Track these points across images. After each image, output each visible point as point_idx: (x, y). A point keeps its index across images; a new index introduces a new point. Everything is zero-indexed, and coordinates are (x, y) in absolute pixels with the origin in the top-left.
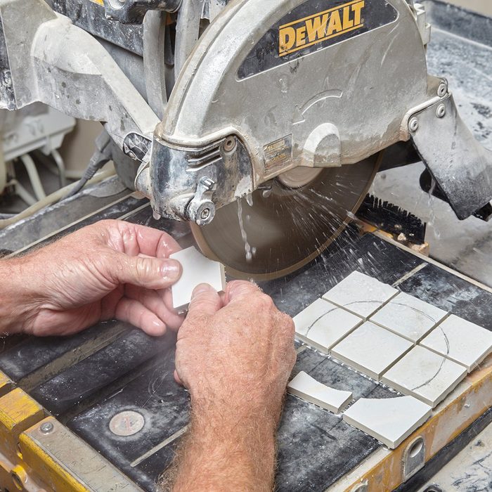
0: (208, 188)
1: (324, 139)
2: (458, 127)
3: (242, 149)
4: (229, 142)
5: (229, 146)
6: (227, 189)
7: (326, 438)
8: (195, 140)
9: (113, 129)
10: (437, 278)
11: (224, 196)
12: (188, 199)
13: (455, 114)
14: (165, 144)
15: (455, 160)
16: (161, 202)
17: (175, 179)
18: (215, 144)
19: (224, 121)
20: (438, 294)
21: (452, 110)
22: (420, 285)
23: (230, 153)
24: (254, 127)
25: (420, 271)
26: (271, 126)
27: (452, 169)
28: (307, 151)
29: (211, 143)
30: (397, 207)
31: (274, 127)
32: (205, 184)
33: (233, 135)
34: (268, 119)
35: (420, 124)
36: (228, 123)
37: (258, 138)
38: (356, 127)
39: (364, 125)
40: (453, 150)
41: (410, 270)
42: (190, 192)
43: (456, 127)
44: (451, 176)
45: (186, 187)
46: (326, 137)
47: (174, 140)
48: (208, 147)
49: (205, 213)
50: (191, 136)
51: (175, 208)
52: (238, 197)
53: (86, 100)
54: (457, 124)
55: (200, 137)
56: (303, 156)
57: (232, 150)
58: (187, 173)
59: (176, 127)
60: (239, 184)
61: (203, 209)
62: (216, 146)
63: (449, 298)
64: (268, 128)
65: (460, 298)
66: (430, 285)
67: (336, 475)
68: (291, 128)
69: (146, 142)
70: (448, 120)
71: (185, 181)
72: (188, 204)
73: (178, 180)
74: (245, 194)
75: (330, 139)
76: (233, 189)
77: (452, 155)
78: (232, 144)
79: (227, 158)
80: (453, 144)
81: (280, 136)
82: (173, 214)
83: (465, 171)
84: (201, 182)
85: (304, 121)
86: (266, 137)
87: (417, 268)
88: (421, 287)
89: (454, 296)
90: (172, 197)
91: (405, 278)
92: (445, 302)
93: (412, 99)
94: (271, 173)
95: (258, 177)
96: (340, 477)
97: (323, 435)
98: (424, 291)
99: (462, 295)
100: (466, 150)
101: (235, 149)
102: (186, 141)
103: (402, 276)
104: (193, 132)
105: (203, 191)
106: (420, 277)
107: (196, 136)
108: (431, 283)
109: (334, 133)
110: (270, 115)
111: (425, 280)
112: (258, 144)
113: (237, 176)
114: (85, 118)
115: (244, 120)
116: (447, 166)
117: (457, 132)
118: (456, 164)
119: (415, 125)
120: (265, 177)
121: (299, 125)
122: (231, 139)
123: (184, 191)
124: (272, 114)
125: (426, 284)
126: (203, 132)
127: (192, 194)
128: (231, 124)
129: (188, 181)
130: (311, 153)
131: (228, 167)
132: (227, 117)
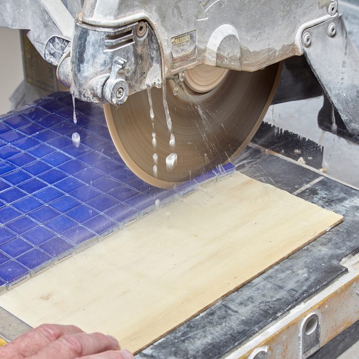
0: (121, 67)
1: (225, 38)
2: (348, 47)
3: (152, 36)
4: (141, 28)
5: (141, 32)
6: (139, 75)
7: (230, 312)
8: (112, 21)
9: (36, 36)
10: (332, 189)
11: (136, 82)
12: (105, 79)
13: (345, 35)
14: (85, 26)
15: (346, 78)
16: (80, 85)
17: (94, 60)
18: (129, 26)
19: (137, 6)
20: (333, 201)
21: (342, 30)
22: (317, 194)
23: (142, 39)
24: (163, 17)
25: (317, 183)
26: (178, 19)
27: (343, 86)
28: (210, 50)
29: (126, 25)
30: (297, 135)
31: (180, 20)
32: (119, 64)
33: (144, 20)
34: (176, 11)
35: (313, 39)
36: (141, 9)
37: (167, 30)
38: (254, 33)
39: (262, 33)
40: (344, 69)
41: (308, 183)
42: (106, 73)
43: (346, 47)
44: (343, 93)
45: (103, 68)
46: (227, 37)
47: (93, 21)
48: (123, 28)
49: (120, 92)
50: (108, 17)
51: (92, 89)
52: (148, 86)
53: (12, 8)
54: (347, 44)
55: (117, 19)
56: (206, 54)
57: (143, 36)
58: (104, 53)
59: (95, 10)
60: (149, 72)
61: (118, 89)
62: (129, 30)
63: (342, 204)
64: (175, 20)
65: (352, 204)
66: (326, 194)
67: (238, 340)
68: (196, 23)
69: (66, 43)
70: (339, 39)
71: (102, 62)
72: (104, 84)
73: (96, 60)
74: (155, 83)
75: (230, 40)
76: (144, 76)
77: (343, 73)
78: (143, 29)
79: (139, 44)
80: (344, 63)
81: (186, 31)
82: (91, 96)
83: (355, 90)
84: (115, 62)
85: (207, 18)
86: (174, 29)
87: (314, 181)
88: (317, 196)
89: (347, 202)
90: (90, 79)
91: (303, 189)
92: (339, 207)
93: (305, 14)
94: (178, 67)
95: (166, 69)
96: (242, 342)
97: (227, 310)
98: (320, 199)
99: (355, 201)
100: (356, 70)
101: (146, 35)
102: (104, 22)
103: (300, 188)
104: (110, 14)
105: (117, 70)
106: (317, 188)
107: (112, 18)
108: (327, 193)
109: (234, 34)
110: (177, 7)
111: (321, 190)
112: (166, 34)
113: (148, 63)
114: (10, 26)
115: (154, 8)
116: (338, 83)
117: (347, 52)
118: (347, 82)
119: (308, 40)
120: (173, 71)
121: (202, 22)
122: (143, 24)
123: (101, 71)
124: (179, 7)
125: (322, 193)
126: (118, 14)
127: (108, 75)
128: (143, 10)
129: (105, 61)
130: (213, 52)
131: (139, 52)
132: (140, 3)
